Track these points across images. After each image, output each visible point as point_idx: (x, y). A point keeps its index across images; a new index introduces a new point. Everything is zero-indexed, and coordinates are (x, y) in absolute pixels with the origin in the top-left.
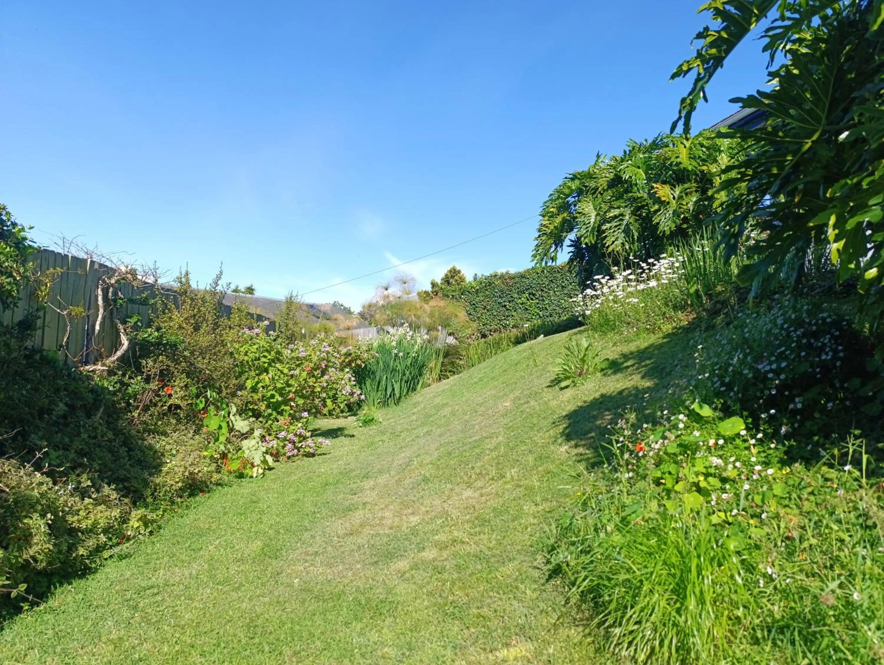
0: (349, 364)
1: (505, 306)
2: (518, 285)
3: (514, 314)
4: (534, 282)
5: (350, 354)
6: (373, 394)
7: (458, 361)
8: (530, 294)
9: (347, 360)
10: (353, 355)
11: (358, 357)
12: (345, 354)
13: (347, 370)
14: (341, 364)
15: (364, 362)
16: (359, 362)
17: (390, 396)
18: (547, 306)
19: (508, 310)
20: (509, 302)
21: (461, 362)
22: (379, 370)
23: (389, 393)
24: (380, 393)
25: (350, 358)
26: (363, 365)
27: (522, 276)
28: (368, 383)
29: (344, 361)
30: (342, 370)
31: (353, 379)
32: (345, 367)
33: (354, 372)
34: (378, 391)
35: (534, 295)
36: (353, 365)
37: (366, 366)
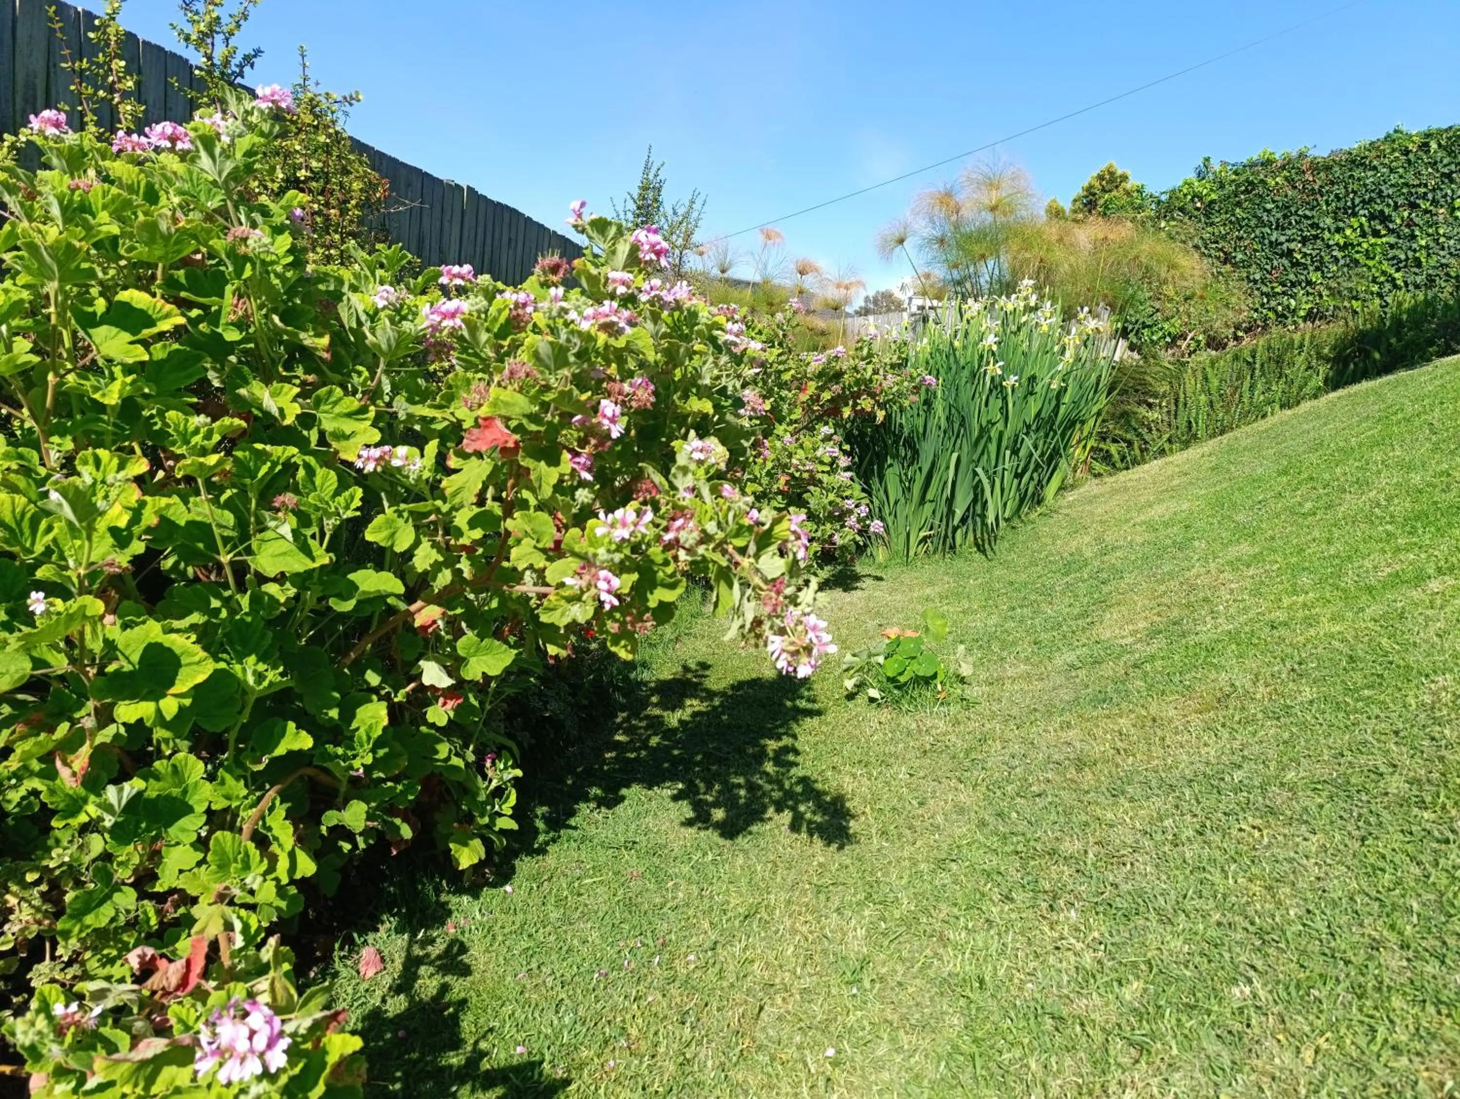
0: (833, 410)
1: (1290, 252)
2: (1340, 190)
3: (1315, 277)
4: (1394, 178)
5: (838, 376)
6: (904, 510)
7: (1142, 410)
8: (1372, 217)
9: (826, 396)
10: (847, 379)
11: (865, 387)
12: (820, 375)
13: (826, 430)
14: (807, 408)
15: (882, 406)
16: (866, 403)
17: (963, 520)
18: (1422, 255)
19: (1296, 264)
20: (1304, 241)
21: (1153, 415)
22: (933, 435)
23: (959, 513)
24: (928, 508)
25: (837, 388)
26: (880, 415)
27: (1355, 161)
28: (893, 473)
29: (815, 399)
30: (810, 429)
31: (844, 462)
32: (819, 419)
33: (848, 439)
34: (922, 501)
35: (1384, 219)
36: (847, 412)
37: (888, 417)
